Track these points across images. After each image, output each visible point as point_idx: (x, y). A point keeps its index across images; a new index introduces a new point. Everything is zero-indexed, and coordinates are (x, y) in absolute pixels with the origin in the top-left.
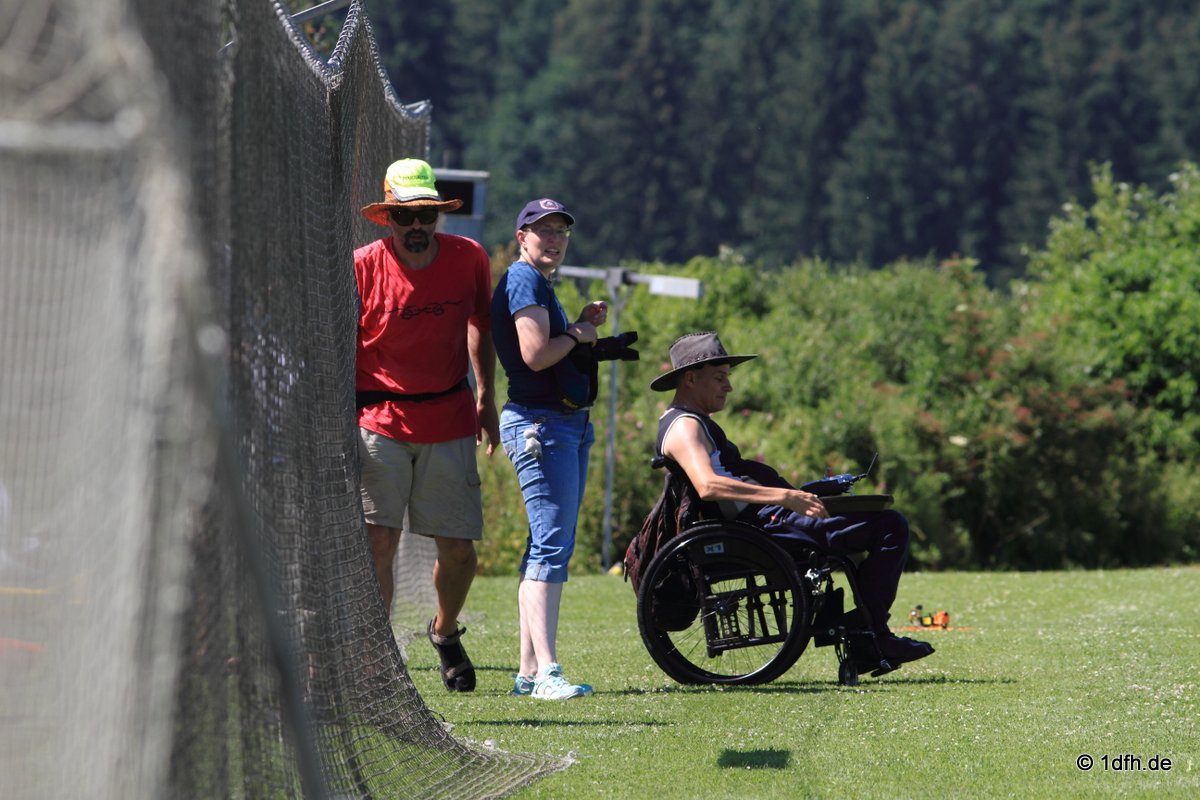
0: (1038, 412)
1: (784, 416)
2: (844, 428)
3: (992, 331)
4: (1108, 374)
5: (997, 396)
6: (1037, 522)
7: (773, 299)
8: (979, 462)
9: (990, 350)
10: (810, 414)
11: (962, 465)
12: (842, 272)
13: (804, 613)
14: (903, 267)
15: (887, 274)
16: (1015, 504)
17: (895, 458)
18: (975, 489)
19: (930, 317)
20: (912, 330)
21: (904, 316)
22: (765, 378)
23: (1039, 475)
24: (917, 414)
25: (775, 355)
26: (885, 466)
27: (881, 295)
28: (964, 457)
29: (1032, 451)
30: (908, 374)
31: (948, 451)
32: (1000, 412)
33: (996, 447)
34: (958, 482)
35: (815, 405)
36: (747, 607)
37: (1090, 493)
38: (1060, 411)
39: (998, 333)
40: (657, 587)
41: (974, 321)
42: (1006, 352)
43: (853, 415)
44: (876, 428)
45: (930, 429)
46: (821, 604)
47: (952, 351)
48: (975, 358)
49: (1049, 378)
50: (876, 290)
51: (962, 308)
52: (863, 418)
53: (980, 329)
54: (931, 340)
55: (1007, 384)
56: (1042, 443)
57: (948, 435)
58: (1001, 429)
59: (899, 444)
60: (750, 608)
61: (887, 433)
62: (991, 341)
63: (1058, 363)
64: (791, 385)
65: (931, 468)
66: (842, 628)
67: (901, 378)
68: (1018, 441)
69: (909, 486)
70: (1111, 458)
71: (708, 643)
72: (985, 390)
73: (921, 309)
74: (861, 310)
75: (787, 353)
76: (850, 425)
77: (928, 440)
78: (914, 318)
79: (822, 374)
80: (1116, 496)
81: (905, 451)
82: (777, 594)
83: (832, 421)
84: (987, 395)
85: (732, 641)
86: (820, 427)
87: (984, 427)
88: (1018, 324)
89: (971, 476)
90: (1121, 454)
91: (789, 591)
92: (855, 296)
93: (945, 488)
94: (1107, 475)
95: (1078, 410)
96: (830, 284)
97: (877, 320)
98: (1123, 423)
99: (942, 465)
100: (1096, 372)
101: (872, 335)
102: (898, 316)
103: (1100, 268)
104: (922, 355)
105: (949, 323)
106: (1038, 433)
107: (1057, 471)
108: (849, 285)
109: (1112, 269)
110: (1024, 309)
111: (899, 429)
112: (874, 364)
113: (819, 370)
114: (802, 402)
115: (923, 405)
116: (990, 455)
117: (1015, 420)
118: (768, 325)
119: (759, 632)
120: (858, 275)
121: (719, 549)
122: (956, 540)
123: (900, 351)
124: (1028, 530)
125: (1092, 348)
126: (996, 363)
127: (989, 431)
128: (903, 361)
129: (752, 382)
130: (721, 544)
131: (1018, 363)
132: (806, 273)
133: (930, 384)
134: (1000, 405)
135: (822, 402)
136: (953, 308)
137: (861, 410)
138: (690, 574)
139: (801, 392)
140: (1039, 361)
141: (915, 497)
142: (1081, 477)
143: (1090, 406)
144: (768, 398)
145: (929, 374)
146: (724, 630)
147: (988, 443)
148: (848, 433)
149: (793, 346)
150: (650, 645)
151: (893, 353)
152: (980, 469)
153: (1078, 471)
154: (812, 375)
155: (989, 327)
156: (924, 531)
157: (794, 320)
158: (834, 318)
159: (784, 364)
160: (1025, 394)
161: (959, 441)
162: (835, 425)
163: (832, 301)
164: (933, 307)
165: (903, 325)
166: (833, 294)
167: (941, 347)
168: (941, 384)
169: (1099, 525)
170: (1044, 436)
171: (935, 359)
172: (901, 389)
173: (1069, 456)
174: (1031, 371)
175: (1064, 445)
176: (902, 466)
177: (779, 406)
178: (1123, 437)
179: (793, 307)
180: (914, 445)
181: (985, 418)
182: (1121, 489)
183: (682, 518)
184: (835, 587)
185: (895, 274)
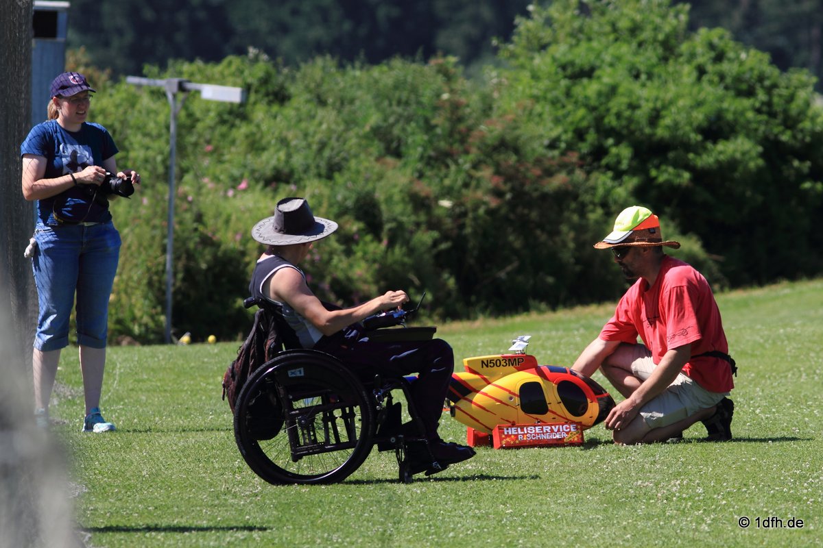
0: (508, 179)
1: (305, 187)
2: (354, 196)
3: (470, 114)
4: (563, 145)
5: (476, 166)
6: (509, 268)
7: (292, 89)
8: (462, 221)
9: (470, 129)
10: (326, 185)
11: (448, 223)
12: (349, 68)
13: (370, 426)
14: (397, 63)
15: (385, 68)
16: (492, 253)
17: (395, 220)
18: (460, 243)
19: (419, 103)
20: (406, 114)
21: (399, 103)
22: (289, 156)
23: (510, 230)
24: (411, 182)
25: (296, 137)
26: (387, 226)
27: (381, 85)
28: (450, 216)
29: (504, 211)
30: (403, 149)
31: (437, 212)
32: (478, 180)
33: (476, 208)
34: (445, 237)
35: (329, 177)
36: (323, 420)
37: (550, 243)
38: (525, 177)
39: (475, 115)
40: (251, 404)
41: (455, 106)
42: (481, 131)
43: (360, 186)
44: (380, 196)
45: (423, 194)
46: (384, 417)
47: (439, 131)
48: (457, 137)
49: (516, 151)
50: (376, 82)
51: (445, 96)
52: (370, 186)
53: (460, 113)
54: (422, 123)
55: (482, 157)
56: (512, 205)
57: (437, 198)
58: (479, 194)
59: (398, 209)
60: (325, 420)
61: (389, 200)
62: (470, 122)
63: (522, 139)
64: (310, 161)
65: (423, 227)
66: (402, 436)
67: (398, 154)
68: (493, 203)
69: (406, 243)
70: (566, 214)
71: (292, 450)
72: (466, 162)
73: (413, 97)
74: (365, 98)
75: (306, 135)
76: (359, 193)
77: (420, 203)
78: (407, 103)
79: (335, 152)
80: (572, 245)
81: (402, 214)
82: (347, 410)
83: (344, 190)
84: (467, 166)
85: (311, 448)
86: (335, 196)
87: (464, 191)
88: (490, 108)
89: (455, 232)
90: (574, 211)
91: (358, 407)
92: (359, 86)
93: (436, 243)
94: (564, 228)
95: (540, 177)
96: (339, 78)
97: (378, 106)
98: (576, 186)
99: (433, 225)
100: (553, 145)
101: (374, 119)
102: (394, 103)
103: (554, 59)
104: (413, 134)
105: (435, 109)
106: (508, 196)
107: (524, 227)
108: (354, 78)
109: (564, 60)
110: (496, 95)
111: (397, 197)
112: (376, 142)
113: (332, 149)
114: (319, 176)
115: (416, 175)
116: (470, 215)
117: (491, 185)
118: (289, 111)
119: (333, 441)
120: (361, 68)
121: (300, 373)
122: (444, 285)
123: (396, 131)
124: (502, 275)
125: (550, 125)
126: (473, 140)
127: (471, 196)
128: (399, 140)
129: (278, 160)
130: (302, 369)
131: (491, 139)
132: (319, 68)
133: (421, 158)
134: (479, 174)
135: (337, 175)
136: (438, 95)
137: (367, 180)
138: (276, 394)
139: (318, 167)
140: (508, 138)
141: (411, 251)
142: (543, 230)
143: (549, 173)
144: (292, 173)
145: (420, 150)
146: (305, 439)
147: (469, 205)
148: (357, 201)
149: (311, 129)
150: (244, 452)
151: (390, 133)
152: (462, 226)
153: (541, 226)
154: (327, 153)
155: (468, 110)
156: (419, 278)
157: (310, 106)
158: (342, 103)
159: (304, 144)
160: (497, 165)
161: (446, 203)
162: (347, 193)
163: (340, 90)
164: (422, 96)
165: (399, 110)
166: (342, 85)
167: (429, 128)
168: (430, 158)
169: (558, 269)
170: (513, 198)
171: (426, 138)
172: (399, 163)
173: (534, 215)
174: (503, 145)
175: (529, 204)
176: (401, 225)
177: (300, 179)
178: (575, 197)
179: (308, 96)
180: (409, 208)
181: (466, 185)
182: (575, 240)
183: (270, 348)
184: (394, 402)
185: (391, 68)
